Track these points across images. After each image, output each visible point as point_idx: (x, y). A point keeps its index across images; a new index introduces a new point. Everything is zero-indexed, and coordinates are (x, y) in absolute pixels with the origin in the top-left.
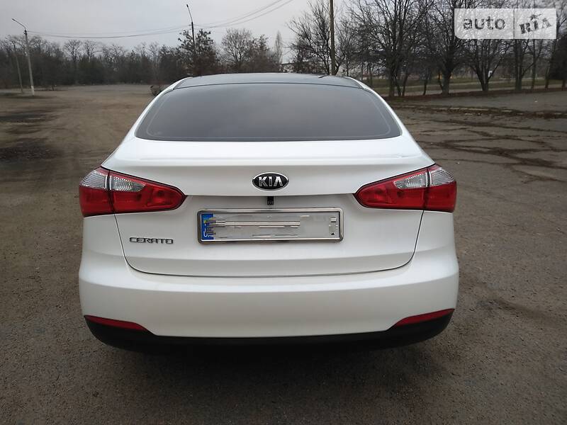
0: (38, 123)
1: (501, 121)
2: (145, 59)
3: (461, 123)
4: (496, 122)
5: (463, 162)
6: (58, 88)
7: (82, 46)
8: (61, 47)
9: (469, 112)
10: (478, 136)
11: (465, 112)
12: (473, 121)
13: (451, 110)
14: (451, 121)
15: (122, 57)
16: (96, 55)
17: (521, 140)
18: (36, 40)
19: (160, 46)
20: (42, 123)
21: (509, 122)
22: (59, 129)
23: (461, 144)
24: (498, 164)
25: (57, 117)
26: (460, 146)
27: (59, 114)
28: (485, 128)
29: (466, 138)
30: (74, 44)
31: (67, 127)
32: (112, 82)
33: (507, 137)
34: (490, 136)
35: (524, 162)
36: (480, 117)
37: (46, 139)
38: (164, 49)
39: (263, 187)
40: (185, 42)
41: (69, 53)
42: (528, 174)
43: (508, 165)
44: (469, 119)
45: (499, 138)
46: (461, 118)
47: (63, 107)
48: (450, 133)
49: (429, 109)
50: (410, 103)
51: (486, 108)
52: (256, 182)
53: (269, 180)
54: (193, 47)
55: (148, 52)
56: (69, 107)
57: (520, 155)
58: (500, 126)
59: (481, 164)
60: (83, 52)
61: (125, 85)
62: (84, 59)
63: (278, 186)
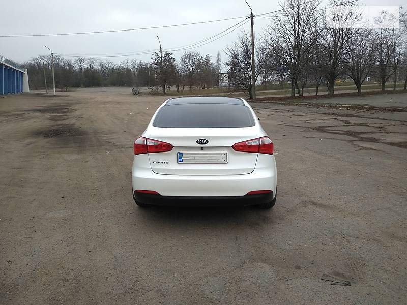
0: (65, 114)
1: (362, 114)
2: (128, 70)
3: (335, 115)
4: (358, 114)
5: (324, 139)
6: (70, 89)
7: (86, 62)
8: (73, 62)
9: (343, 107)
10: (342, 124)
11: (339, 107)
12: (343, 114)
13: (331, 106)
14: (329, 114)
15: (113, 70)
16: (95, 67)
17: (368, 126)
18: (57, 58)
19: (138, 62)
20: (68, 114)
21: (366, 114)
22: (80, 118)
23: (330, 128)
24: (345, 140)
25: (75, 110)
26: (327, 130)
27: (76, 108)
28: (349, 118)
29: (334, 125)
30: (81, 60)
31: (84, 116)
32: (106, 86)
33: (361, 124)
34: (349, 123)
35: (362, 140)
36: (349, 111)
37: (74, 124)
38: (141, 64)
39: (200, 144)
40: (156, 60)
41: (78, 66)
42: (360, 146)
43: (351, 141)
44: (341, 113)
45: (355, 124)
46: (336, 112)
47: (76, 103)
48: (325, 121)
49: (317, 105)
50: (305, 101)
51: (355, 105)
52: (197, 142)
53: (202, 142)
54: (161, 63)
55: (130, 66)
56: (81, 103)
57: (362, 136)
58: (359, 117)
59: (334, 140)
60: (87, 66)
61: (114, 87)
62: (88, 70)
63: (205, 143)
